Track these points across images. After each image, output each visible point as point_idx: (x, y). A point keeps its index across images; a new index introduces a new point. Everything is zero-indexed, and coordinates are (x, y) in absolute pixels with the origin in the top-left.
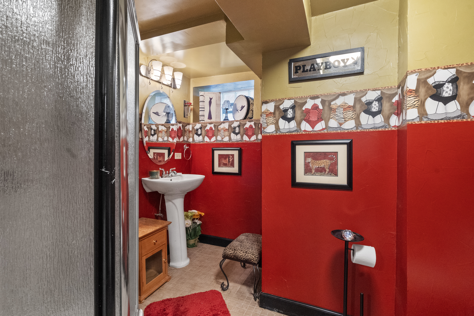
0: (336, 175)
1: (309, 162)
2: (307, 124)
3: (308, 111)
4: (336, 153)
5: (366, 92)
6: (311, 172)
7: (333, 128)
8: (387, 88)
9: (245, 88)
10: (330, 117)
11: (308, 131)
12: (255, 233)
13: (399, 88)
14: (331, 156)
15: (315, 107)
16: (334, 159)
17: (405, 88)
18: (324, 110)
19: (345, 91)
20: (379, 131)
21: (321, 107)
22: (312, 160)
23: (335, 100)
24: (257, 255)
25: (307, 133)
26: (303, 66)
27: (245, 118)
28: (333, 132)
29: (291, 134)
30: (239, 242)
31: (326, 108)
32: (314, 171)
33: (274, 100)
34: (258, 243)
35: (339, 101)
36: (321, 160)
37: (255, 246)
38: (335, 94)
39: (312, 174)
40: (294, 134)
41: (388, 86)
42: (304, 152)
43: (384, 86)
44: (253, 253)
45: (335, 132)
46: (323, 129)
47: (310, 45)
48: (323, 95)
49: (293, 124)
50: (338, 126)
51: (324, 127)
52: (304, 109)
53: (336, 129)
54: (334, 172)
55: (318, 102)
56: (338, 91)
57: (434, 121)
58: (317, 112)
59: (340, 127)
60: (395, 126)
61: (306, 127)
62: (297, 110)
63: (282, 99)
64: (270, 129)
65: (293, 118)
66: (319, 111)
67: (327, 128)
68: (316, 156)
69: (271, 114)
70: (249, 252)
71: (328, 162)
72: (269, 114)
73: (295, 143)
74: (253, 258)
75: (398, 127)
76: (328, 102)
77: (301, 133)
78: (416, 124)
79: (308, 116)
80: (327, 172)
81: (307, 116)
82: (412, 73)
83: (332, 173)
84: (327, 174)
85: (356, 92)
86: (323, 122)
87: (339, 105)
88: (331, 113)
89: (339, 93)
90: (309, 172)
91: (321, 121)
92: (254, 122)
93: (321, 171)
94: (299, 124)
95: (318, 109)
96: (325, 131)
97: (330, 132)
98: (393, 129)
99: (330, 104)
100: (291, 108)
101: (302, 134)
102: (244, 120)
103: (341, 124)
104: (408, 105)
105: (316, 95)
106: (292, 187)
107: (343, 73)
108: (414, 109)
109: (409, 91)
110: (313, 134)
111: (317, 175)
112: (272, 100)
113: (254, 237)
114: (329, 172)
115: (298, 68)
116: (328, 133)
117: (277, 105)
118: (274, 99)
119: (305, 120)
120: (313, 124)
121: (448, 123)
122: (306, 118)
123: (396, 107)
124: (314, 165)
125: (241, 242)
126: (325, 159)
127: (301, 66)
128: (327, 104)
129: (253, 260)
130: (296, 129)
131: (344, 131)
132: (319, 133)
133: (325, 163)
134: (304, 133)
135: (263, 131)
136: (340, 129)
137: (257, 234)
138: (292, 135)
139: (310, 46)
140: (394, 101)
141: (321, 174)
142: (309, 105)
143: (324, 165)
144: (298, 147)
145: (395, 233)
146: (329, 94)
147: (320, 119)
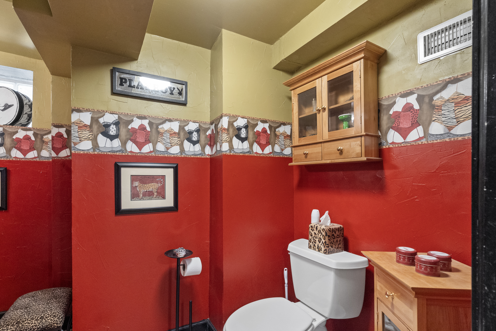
0: (164, 197)
1: (136, 186)
2: (134, 145)
3: (134, 131)
4: (163, 177)
5: (188, 122)
6: (139, 197)
7: (161, 151)
8: (203, 122)
9: (8, 78)
10: (157, 140)
11: (135, 153)
12: (45, 288)
13: (212, 123)
14: (159, 179)
15: (142, 128)
16: (162, 183)
17: (220, 126)
18: (151, 132)
19: (171, 117)
20: (198, 158)
21: (148, 129)
22: (139, 184)
23: (162, 124)
24: (62, 315)
25: (134, 154)
26: (129, 79)
27: (13, 123)
28: (160, 156)
29: (114, 154)
30: (22, 309)
31: (154, 131)
32: (141, 196)
33: (91, 110)
34: (56, 299)
35: (166, 126)
36: (149, 183)
37: (55, 304)
38: (162, 118)
39: (140, 199)
40: (118, 154)
41: (204, 121)
42: (131, 175)
43: (201, 121)
44: (54, 314)
45: (163, 156)
46: (151, 152)
47: (137, 60)
48: (151, 117)
49: (116, 143)
50: (165, 150)
51: (152, 150)
52: (130, 127)
53: (163, 153)
54: (162, 195)
55: (145, 123)
56: (166, 117)
57: (237, 154)
58: (144, 133)
59: (167, 151)
60: (208, 155)
61: (131, 147)
62: (122, 127)
63: (102, 111)
64: (85, 146)
65: (116, 136)
66: (146, 132)
67: (155, 151)
68: (144, 179)
69: (86, 127)
70: (48, 316)
71: (156, 185)
72: (82, 127)
73: (119, 164)
74: (56, 321)
75: (210, 155)
76: (156, 125)
77: (126, 154)
78: (228, 155)
79: (135, 137)
80: (155, 196)
81: (133, 136)
82: (226, 115)
83: (159, 196)
84: (156, 197)
85: (180, 121)
86: (151, 144)
87: (166, 130)
88: (158, 136)
89: (166, 118)
90: (136, 197)
91: (148, 143)
92: (34, 132)
93: (149, 195)
94: (124, 144)
95: (145, 130)
96: (153, 154)
97: (158, 155)
98: (207, 157)
99: (157, 128)
100: (114, 124)
101: (128, 156)
102: (11, 126)
103: (168, 149)
104: (223, 140)
105: (144, 115)
106: (115, 216)
107: (170, 100)
108: (226, 143)
109: (224, 129)
110: (140, 156)
111: (145, 199)
112: (87, 110)
113: (45, 294)
114: (157, 196)
115: (124, 81)
116: (156, 156)
117: (95, 118)
118: (91, 108)
119: (131, 140)
120: (140, 146)
121: (244, 156)
122: (132, 138)
123: (209, 139)
124: (142, 189)
125: (27, 308)
126: (153, 183)
127: (128, 80)
128: (155, 126)
129: (55, 325)
130: (120, 148)
131: (170, 155)
132: (146, 156)
133: (153, 187)
134: (130, 154)
135: (73, 147)
136: (167, 153)
137: (49, 288)
138: (116, 155)
139: (136, 62)
140: (207, 134)
141: (150, 198)
142: (136, 124)
143: (152, 189)
144: (123, 170)
145: (209, 242)
146: (156, 117)
147: (147, 141)
